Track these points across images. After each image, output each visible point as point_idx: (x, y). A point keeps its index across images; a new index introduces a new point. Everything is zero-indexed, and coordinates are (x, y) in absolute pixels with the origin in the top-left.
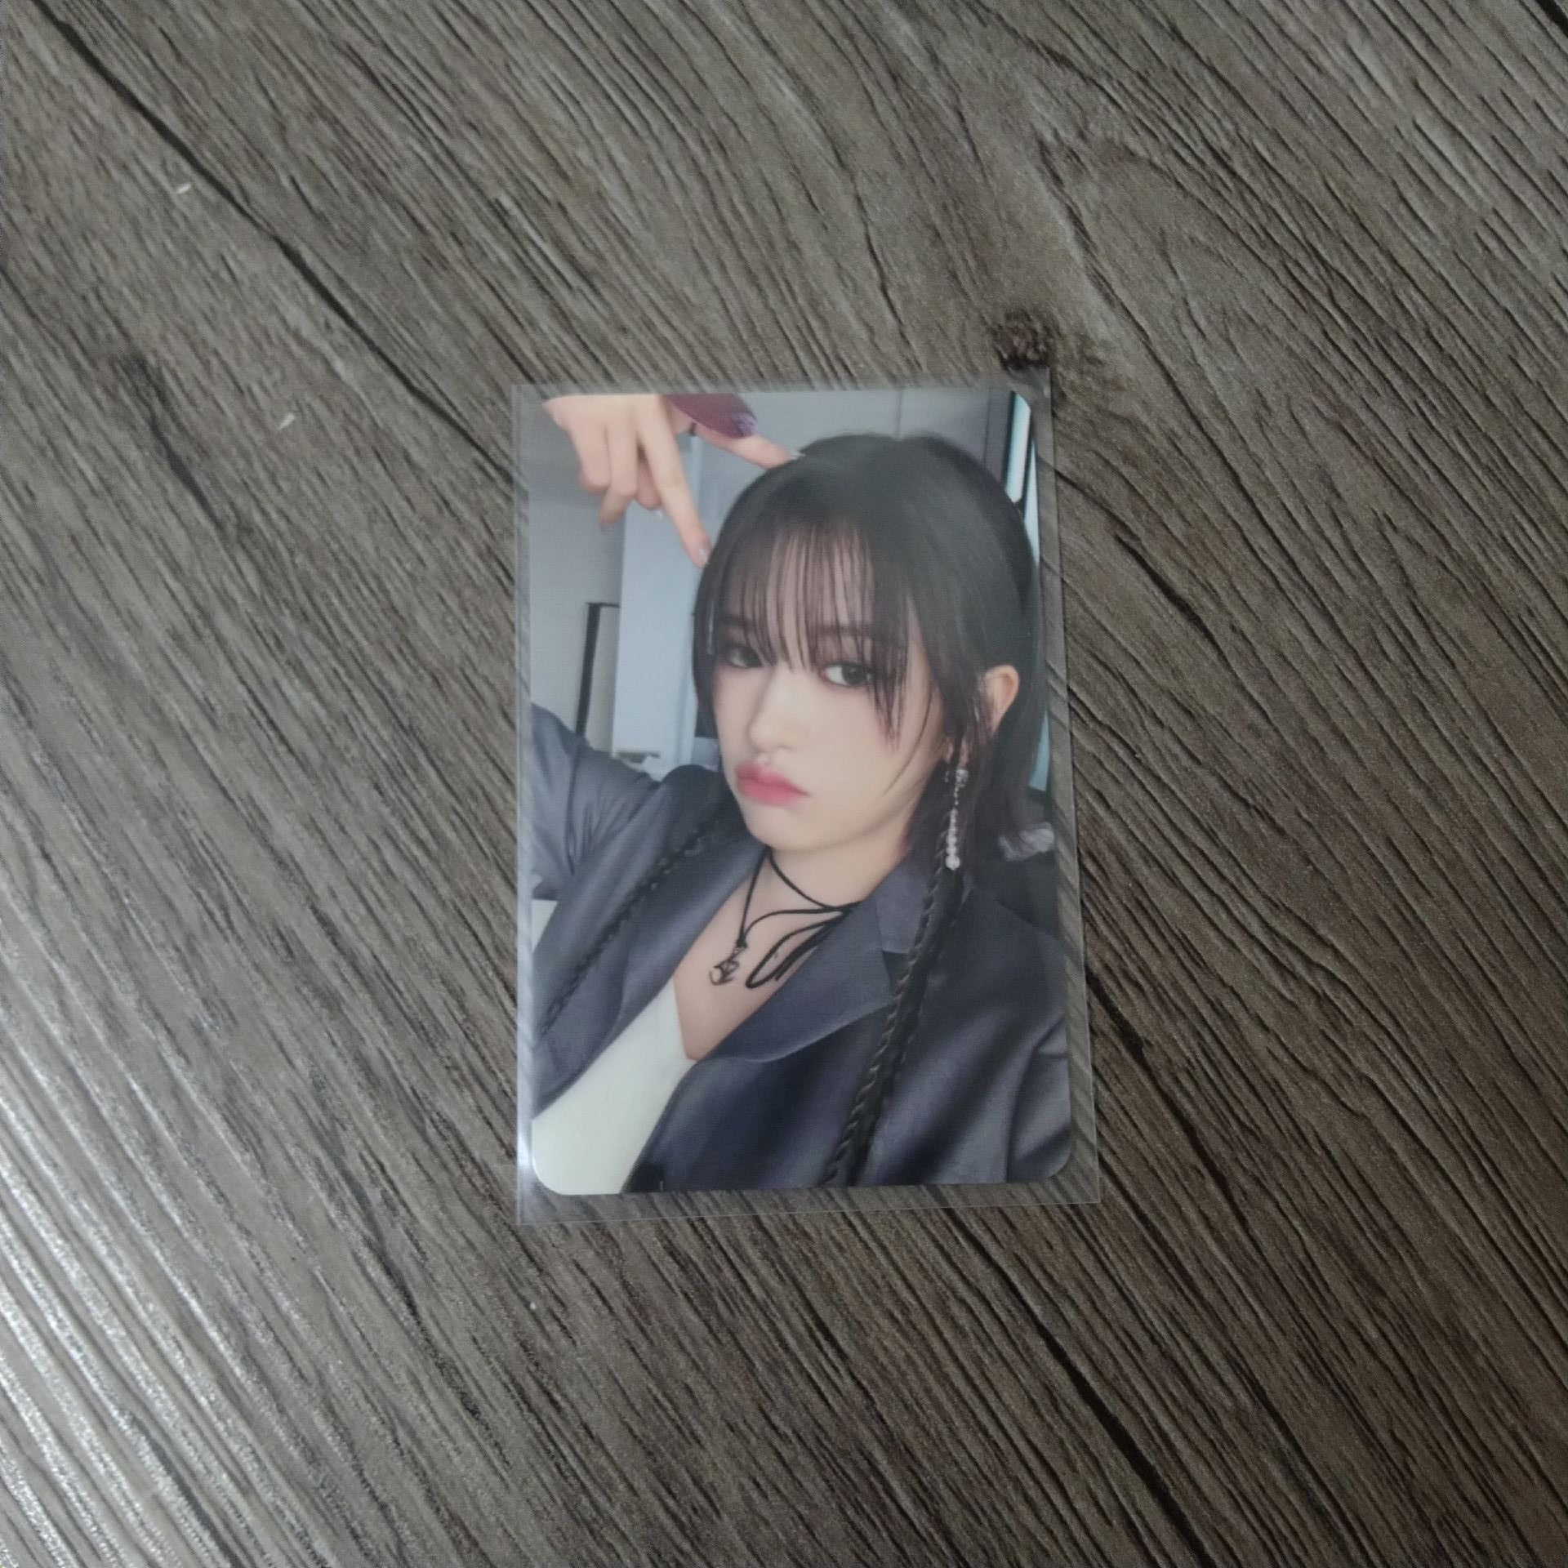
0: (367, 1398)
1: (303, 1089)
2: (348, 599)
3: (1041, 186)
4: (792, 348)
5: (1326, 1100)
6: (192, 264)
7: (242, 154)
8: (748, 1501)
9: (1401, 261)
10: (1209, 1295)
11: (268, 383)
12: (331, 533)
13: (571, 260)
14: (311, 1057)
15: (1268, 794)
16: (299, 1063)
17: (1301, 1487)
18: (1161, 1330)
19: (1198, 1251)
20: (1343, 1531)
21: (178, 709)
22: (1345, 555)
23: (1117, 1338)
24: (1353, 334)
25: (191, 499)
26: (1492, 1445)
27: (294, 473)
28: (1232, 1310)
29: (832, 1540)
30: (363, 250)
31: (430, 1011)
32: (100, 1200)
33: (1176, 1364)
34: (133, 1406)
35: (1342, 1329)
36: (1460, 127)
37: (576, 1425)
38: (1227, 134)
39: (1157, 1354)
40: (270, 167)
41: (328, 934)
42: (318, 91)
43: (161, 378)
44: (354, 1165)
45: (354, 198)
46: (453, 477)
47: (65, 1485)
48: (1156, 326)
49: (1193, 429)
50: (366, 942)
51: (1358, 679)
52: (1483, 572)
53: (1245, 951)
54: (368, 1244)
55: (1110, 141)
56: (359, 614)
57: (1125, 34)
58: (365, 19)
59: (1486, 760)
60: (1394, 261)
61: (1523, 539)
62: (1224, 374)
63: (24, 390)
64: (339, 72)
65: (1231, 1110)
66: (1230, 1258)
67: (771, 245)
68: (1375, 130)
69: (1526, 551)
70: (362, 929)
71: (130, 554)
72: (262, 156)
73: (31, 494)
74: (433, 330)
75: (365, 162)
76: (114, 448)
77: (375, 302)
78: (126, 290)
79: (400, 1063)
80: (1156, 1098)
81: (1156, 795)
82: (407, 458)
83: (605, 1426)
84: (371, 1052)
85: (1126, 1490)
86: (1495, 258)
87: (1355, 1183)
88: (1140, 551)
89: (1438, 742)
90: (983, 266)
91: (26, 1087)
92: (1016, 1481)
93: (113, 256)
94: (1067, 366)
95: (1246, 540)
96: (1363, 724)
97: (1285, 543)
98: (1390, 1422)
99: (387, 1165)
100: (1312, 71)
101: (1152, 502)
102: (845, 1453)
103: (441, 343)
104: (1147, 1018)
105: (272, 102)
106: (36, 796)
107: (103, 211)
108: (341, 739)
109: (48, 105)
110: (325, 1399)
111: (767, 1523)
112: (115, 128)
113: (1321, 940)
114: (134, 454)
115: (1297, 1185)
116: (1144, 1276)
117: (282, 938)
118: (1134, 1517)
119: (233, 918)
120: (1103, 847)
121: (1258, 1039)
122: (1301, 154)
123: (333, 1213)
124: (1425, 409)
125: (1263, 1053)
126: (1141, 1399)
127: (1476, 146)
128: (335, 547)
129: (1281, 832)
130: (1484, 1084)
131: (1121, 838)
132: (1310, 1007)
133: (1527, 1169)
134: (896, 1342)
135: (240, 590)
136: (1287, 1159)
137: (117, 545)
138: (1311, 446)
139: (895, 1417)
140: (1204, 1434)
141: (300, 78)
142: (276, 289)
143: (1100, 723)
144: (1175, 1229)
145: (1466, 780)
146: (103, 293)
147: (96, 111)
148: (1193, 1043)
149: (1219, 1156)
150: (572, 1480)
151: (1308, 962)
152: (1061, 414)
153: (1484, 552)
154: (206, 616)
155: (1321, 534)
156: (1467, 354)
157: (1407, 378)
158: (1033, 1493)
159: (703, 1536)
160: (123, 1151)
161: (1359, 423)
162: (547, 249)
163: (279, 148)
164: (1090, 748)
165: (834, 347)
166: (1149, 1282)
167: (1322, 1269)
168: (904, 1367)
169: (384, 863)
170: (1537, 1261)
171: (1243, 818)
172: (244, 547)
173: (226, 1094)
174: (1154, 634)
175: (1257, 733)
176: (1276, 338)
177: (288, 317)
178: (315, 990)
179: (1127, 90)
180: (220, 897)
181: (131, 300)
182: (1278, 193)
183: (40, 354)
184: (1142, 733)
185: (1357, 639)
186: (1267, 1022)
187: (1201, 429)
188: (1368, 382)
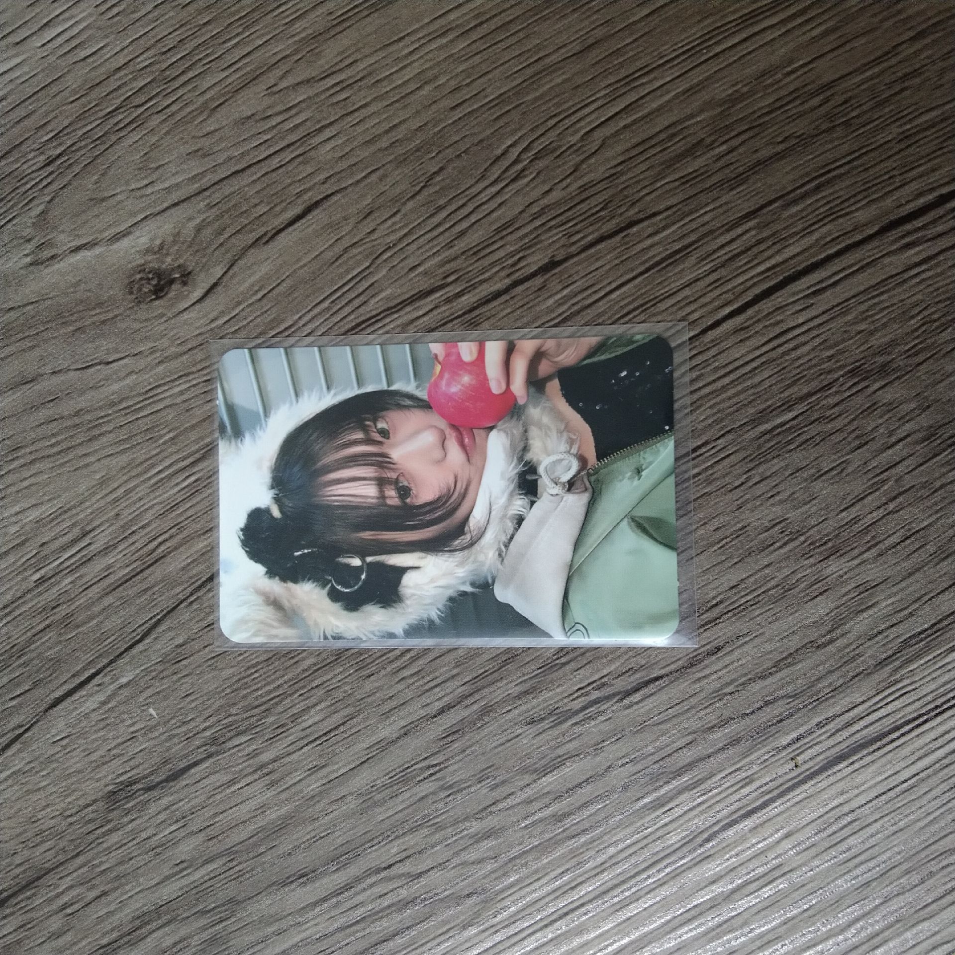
0: (705, 708)
1: (533, 730)
2: (259, 685)
3: (57, 266)
4: (137, 419)
5: (593, 161)
6: (57, 761)
8: (781, 502)
9: (120, 65)
10: (693, 237)
11: (130, 722)
12: (220, 692)
13: (74, 542)
14: (516, 724)
15: (419, 173)
16: (519, 732)
17: (803, 197)
18: (709, 266)
19: (670, 240)
20: (830, 175)
21: (314, 785)
22: (287, 116)
23: (711, 291)
24: (160, 96)
25: (193, 771)
26: (792, 87)
27: (184, 710)
28: (703, 225)
29: (807, 458)
30: (57, 662)
32: (585, 849)
33: (730, 259)
34: (699, 840)
35: (720, 164)
36: (45, 21)
37: (730, 593)
38: (36, 157)
39: (723, 270)
41: (448, 709)
43: (121, 783)
44: (577, 705)
45: (25, 664)
46: (195, 621)
47: (740, 881)
48: (145, 209)
49: (207, 193)
50: (455, 689)
51: (358, 116)
52: (304, 38)
53: (507, 197)
54: (622, 699)
55: (34, 223)
56: (269, 680)
59: (412, 48)
60: (120, 69)
61: (288, 13)
62: (177, 173)
63: (120, 863)
65: (593, 215)
66: (674, 224)
67: (76, 426)
68: (43, 70)
69: (295, 12)
70: (448, 691)
71: (221, 808)
73: (182, 862)
74: (108, 625)
75: (8, 655)
76: (160, 812)
77: (89, 657)
78: (69, 800)
79: (524, 675)
80: (583, 255)
81: (415, 237)
82: (181, 646)
83: (733, 577)
84: (516, 690)
85: (794, 294)
86: (124, 10)
87: (641, 149)
88: (274, 231)
89: (399, 75)
90: (100, 305)
91: (518, 887)
92: (784, 354)
93: (48, 806)
94: (163, 262)
95: (273, 171)
96: (385, 116)
97: (277, 149)
98: (774, 143)
99: (579, 686)
101: (246, 222)
102: (759, 447)
103: (115, 621)
104: (538, 256)
106: (353, 871)
107: (20, 810)
108: (340, 695)
110: (704, 732)
111: (793, 493)
113: (504, 154)
114: (165, 802)
115: (638, 182)
116: (679, 272)
117: (448, 735)
118: (810, 291)
119: (435, 762)
120: (441, 270)
121: (556, 195)
122: (53, 115)
123: (602, 718)
124: (207, 61)
125: (564, 193)
126: (746, 280)
127: (57, 13)
128: (228, 691)
129: (441, 169)
130: (592, 70)
131: (437, 259)
132: (541, 164)
133: (642, 51)
134: (702, 413)
135: (248, 746)
136: (624, 186)
137: (216, 815)
138: (223, 127)
139: (742, 418)
140: (769, 248)
142: (75, 713)
143: (371, 264)
144: (655, 252)
145: (422, 61)
146: (69, 813)
148: (555, 231)
149: (618, 224)
150: (760, 598)
151: (516, 162)
152: (191, 268)
153: (294, 36)
154: (262, 767)
155: (274, 127)
156: (178, 33)
158: (791, 345)
159: (798, 528)
160: (559, 834)
161: (212, 99)
162: (66, 556)
164: (384, 272)
165: (138, 395)
166: (683, 270)
167: (685, 173)
168: (715, 410)
169: (412, 675)
170: (693, 52)
171: (432, 190)
172: (223, 743)
173: (531, 774)
174: (322, 228)
175: (385, 176)
176: (158, 141)
177: (92, 708)
178: (479, 719)
179: (5, 212)
180: (421, 769)
181: (74, 798)
182: (74, 131)
183: (101, 852)
184: (378, 241)
185: (336, 114)
186: (546, 189)
187: (207, 189)
188: (189, 91)
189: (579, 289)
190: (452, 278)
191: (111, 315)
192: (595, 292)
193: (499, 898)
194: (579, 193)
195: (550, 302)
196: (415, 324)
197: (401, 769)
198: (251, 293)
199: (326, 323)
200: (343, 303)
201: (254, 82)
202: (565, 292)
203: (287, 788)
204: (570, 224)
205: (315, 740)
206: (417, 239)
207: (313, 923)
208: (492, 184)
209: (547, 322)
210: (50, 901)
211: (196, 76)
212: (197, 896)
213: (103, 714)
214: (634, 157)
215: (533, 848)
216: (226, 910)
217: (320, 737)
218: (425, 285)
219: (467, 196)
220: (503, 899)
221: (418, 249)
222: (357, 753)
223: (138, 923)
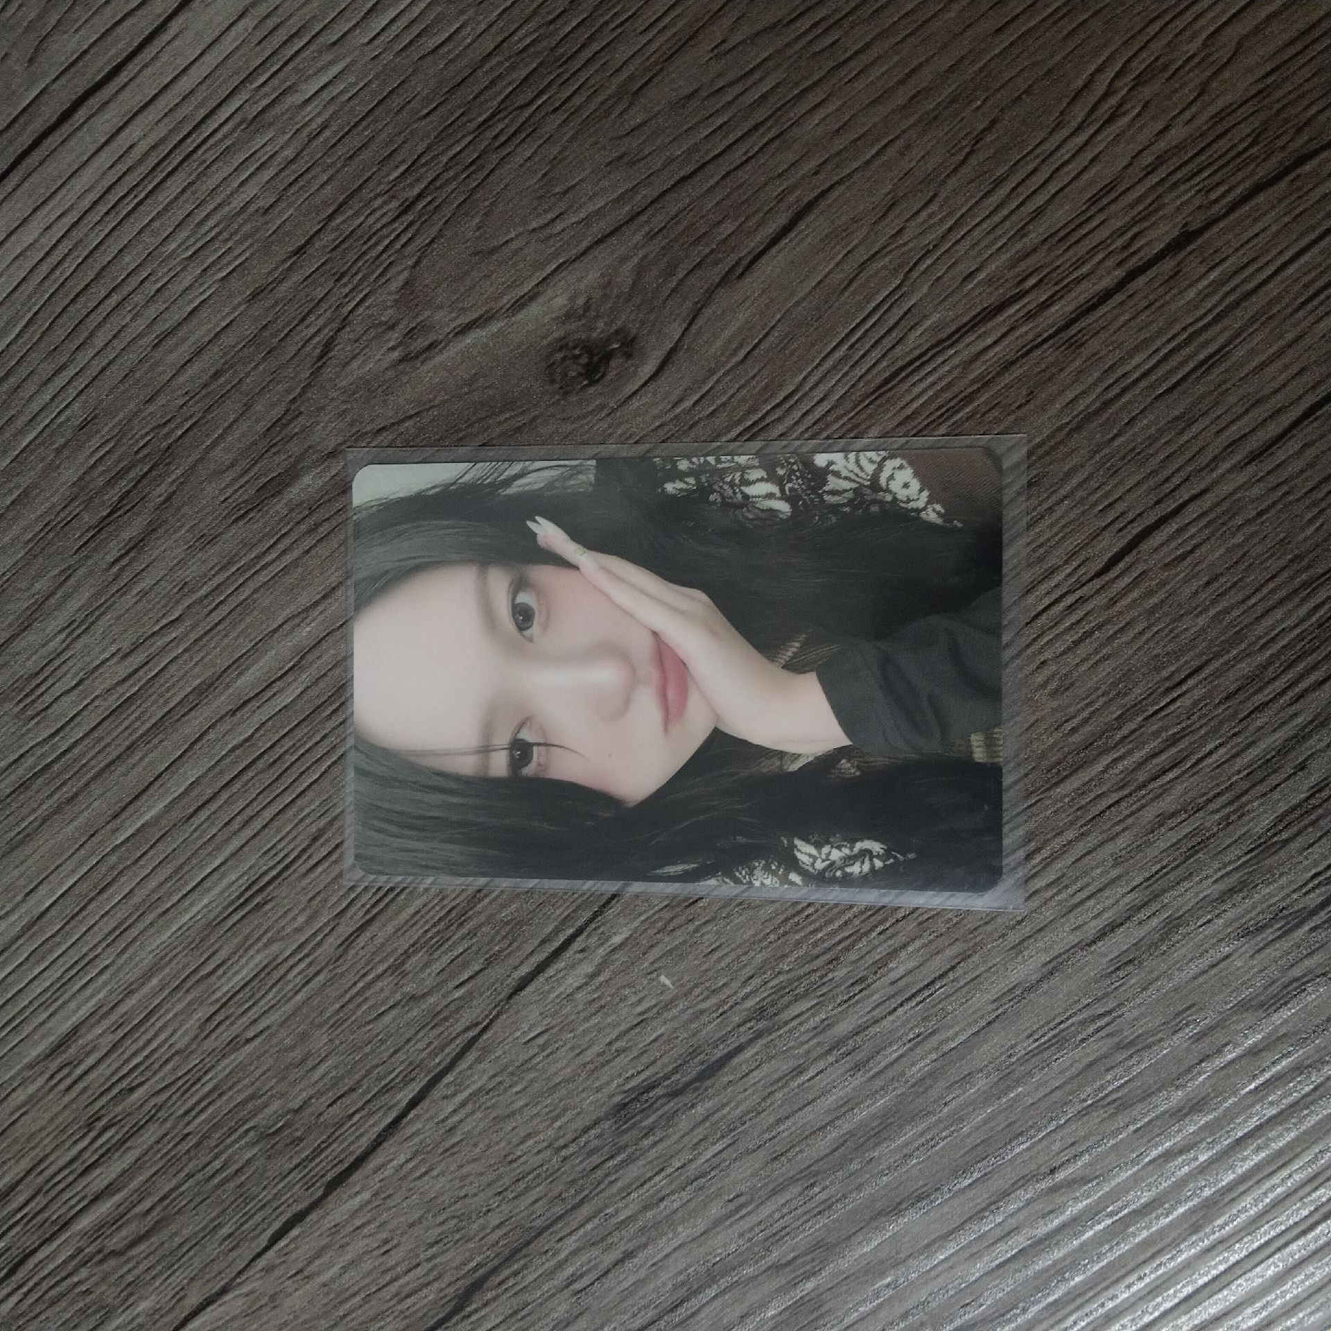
1: (1248, 946)
2: (817, 924)
3: (439, 359)
5: (1227, 74)
6: (533, 1069)
7: (435, 1032)
9: (489, 49)
11: (634, 999)
12: (760, 941)
14: (1221, 940)
15: (962, 135)
16: (1226, 951)
21: (921, 1063)
22: (750, 82)
24: (555, 86)
25: (736, 1061)
27: (710, 974)
30: (517, 925)
31: (1179, 841)
38: (385, 203)
40: (446, 1006)
41: (1112, 930)
42: (380, 969)
43: (632, 1089)
45: (472, 934)
48: (556, 255)
49: (643, 218)
50: (1119, 898)
51: (856, 65)
53: (1100, 148)
55: (396, 301)
57: (303, 294)
58: (315, 934)
60: (490, 54)
62: (595, 195)
63: (646, 1208)
64: (362, 953)
65: (1239, 154)
68: (377, 76)
70: (1108, 903)
71: (786, 1110)
72: (439, 1013)
73: (738, 1196)
75: (441, 926)
76: (695, 1126)
77: (562, 912)
78: (558, 1124)
79: (1225, 866)
80: (1232, 217)
81: (966, 230)
84: (1215, 890)
87: (1299, 46)
88: (750, 258)
90: (509, 405)
91: (1255, 1179)
93: (529, 1136)
94: (592, 329)
95: (738, 167)
96: (896, 59)
97: (740, 134)
99: (1314, 871)
100: (327, 133)
101: (707, 251)
104: (1163, 228)
105: (391, 1007)
106: (997, 1184)
107: (489, 1146)
109: (398, 1198)
112: (417, 1140)
113: (1086, 86)
114: (700, 1110)
115: (1302, 96)
117: (1118, 969)
119: (1102, 1011)
120: (1012, 273)
122: (399, 140)
124: (618, 22)
125: (1189, 129)
128: (772, 937)
129: (993, 123)
131: (1005, 257)
132: (1146, 92)
135: (814, 1015)
136: (1279, 106)
137: (779, 1121)
138: (654, 117)
141: (369, 985)
142: (552, 996)
143: (903, 281)
146: (562, 1142)
147: (402, 1158)
148: (1183, 188)
149: (1281, 163)
151: (1107, 95)
152: (634, 331)
154: (837, 1044)
155: (730, 103)
157: (592, 38)
160: (1308, 1094)
161: (631, 78)
163: (432, 1001)
164: (925, 290)
169: (1048, 886)
171: (981, 156)
172: (775, 1015)
173: (1256, 1010)
174: (822, 240)
175: (908, 147)
176: (560, 152)
177: (576, 985)
178: (1162, 940)
179: (352, 291)
180: (1083, 1023)
181: (564, 1119)
182: (434, 158)
183: (614, 1195)
184: (911, 245)
185: (820, 68)
186: (1161, 127)
187: (642, 211)
188: (597, 71)
189: (1234, 268)
190: (1032, 281)
191: (525, 419)
192: (1260, 269)
193: (1226, 1200)
194: (1212, 127)
195: (1191, 294)
196: (983, 358)
197: (1052, 1025)
198: (728, 353)
199: (844, 380)
200: (867, 346)
201: (692, 43)
202: (1213, 276)
203: (881, 1072)
204: (1206, 174)
205: (913, 996)
206: (970, 231)
207: (946, 1265)
208: (1072, 134)
209: (1191, 324)
210: (551, 1273)
211: (603, 49)
212: (767, 1244)
213: (595, 991)
214: (1290, 59)
215: (1270, 1120)
216: (813, 1260)
217: (920, 991)
218: (991, 300)
219: (1038, 156)
220: (1233, 1200)
221: (973, 246)
222: (979, 1009)
223: (682, 1292)
